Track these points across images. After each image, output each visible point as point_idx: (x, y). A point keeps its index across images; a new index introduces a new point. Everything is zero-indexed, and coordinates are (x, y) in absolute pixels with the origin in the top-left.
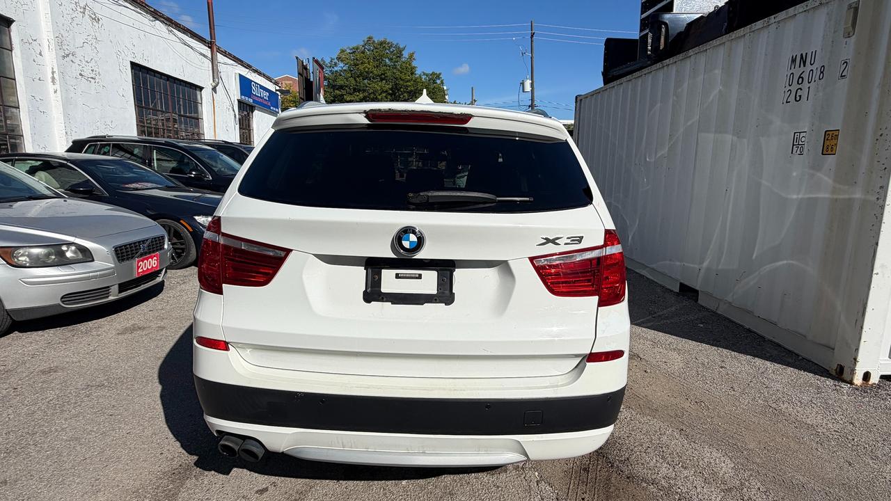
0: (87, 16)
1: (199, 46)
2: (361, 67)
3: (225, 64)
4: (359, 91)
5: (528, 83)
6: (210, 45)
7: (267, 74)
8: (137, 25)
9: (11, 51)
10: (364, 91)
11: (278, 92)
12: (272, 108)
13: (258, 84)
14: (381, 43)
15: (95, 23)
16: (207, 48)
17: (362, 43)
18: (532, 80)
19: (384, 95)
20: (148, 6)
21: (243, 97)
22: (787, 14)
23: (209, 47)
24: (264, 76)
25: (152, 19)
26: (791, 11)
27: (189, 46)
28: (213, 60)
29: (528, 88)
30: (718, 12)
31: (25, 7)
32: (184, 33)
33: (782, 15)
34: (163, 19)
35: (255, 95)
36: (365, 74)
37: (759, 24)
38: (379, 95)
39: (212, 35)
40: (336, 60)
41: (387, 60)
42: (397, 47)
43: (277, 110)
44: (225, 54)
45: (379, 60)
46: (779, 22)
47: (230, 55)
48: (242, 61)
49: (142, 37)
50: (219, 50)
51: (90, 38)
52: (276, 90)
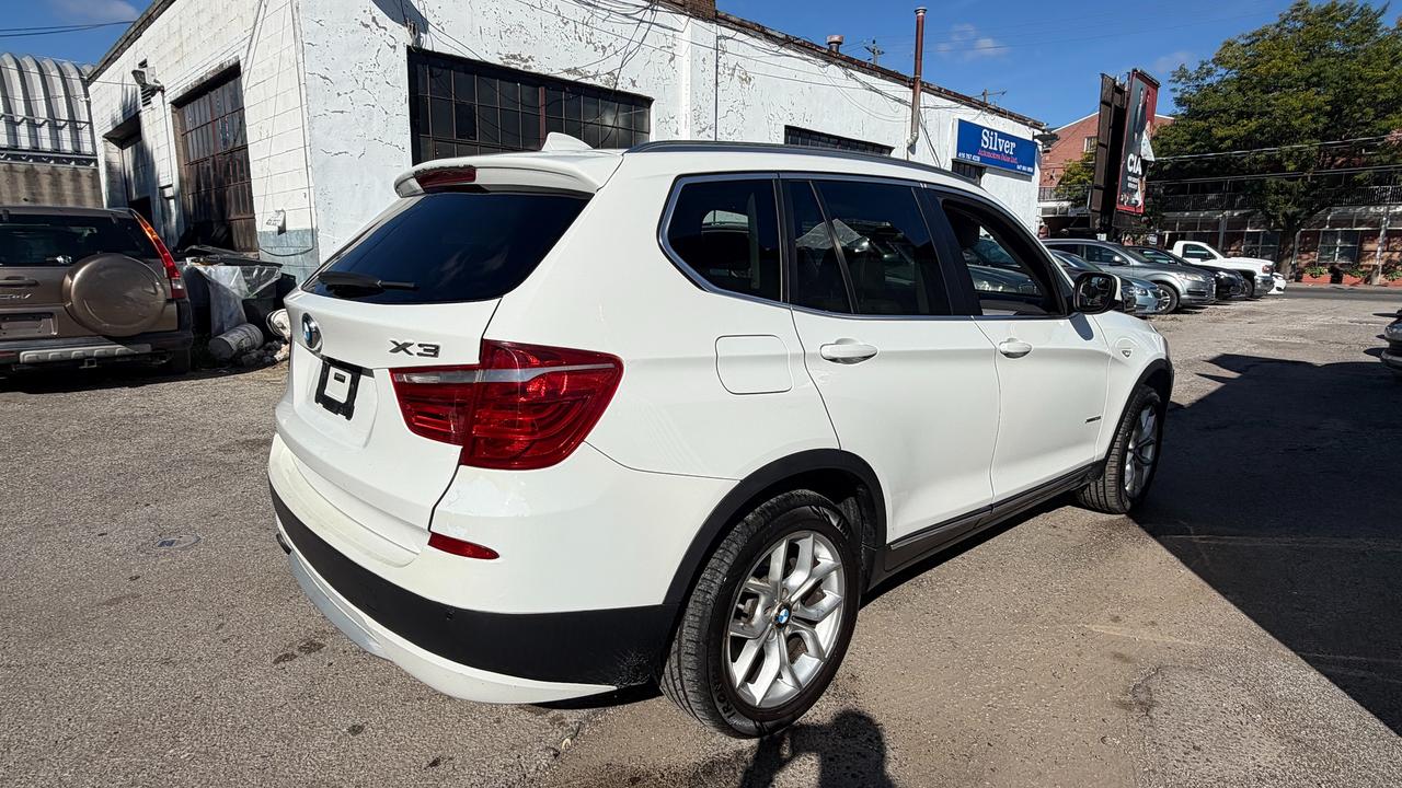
0: (736, 78)
1: (894, 88)
2: (1262, 69)
3: (936, 108)
4: (1249, 116)
6: (912, 83)
7: (1017, 112)
8: (801, 76)
9: (649, 133)
10: (1262, 114)
11: (1036, 140)
12: (1019, 167)
13: (994, 131)
14: (1327, 12)
15: (745, 85)
16: (908, 89)
17: (1277, 20)
19: (1309, 116)
20: (819, 47)
21: (962, 155)
23: (911, 87)
24: (1011, 116)
25: (823, 63)
27: (876, 91)
28: (914, 106)
31: (667, 82)
32: (870, 74)
34: (839, 61)
35: (988, 150)
36: (1271, 80)
38: (1297, 119)
39: (918, 69)
40: (1211, 65)
41: (1335, 44)
42: (1364, 12)
43: (1030, 169)
44: (938, 92)
45: (1312, 48)
47: (948, 92)
48: (969, 99)
49: (807, 91)
50: (928, 88)
51: (736, 104)
52: (1034, 137)
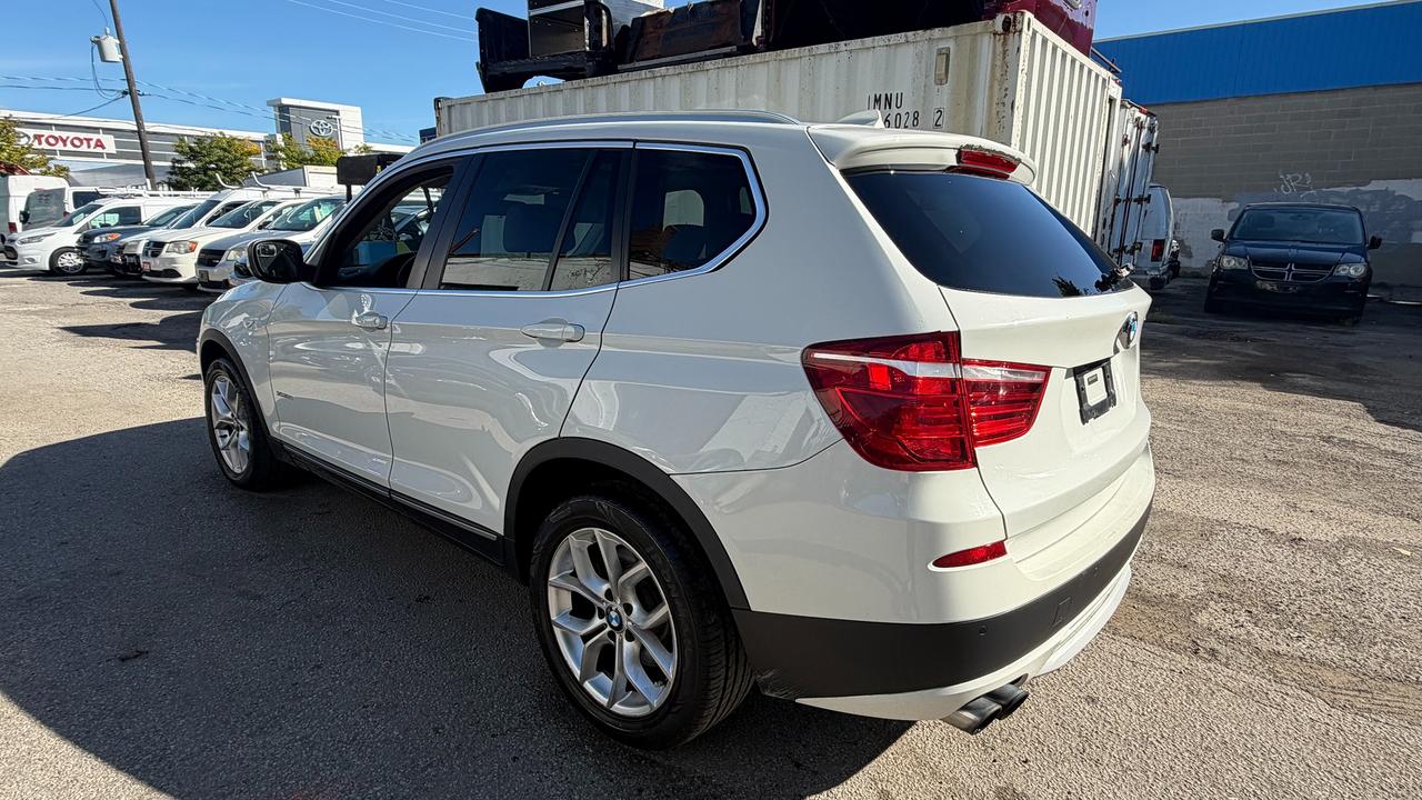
5: (111, 45)
18: (119, 37)
22: (863, 43)
26: (868, 41)
29: (113, 53)
30: (683, 14)
33: (856, 44)
37: (823, 48)
46: (851, 51)
